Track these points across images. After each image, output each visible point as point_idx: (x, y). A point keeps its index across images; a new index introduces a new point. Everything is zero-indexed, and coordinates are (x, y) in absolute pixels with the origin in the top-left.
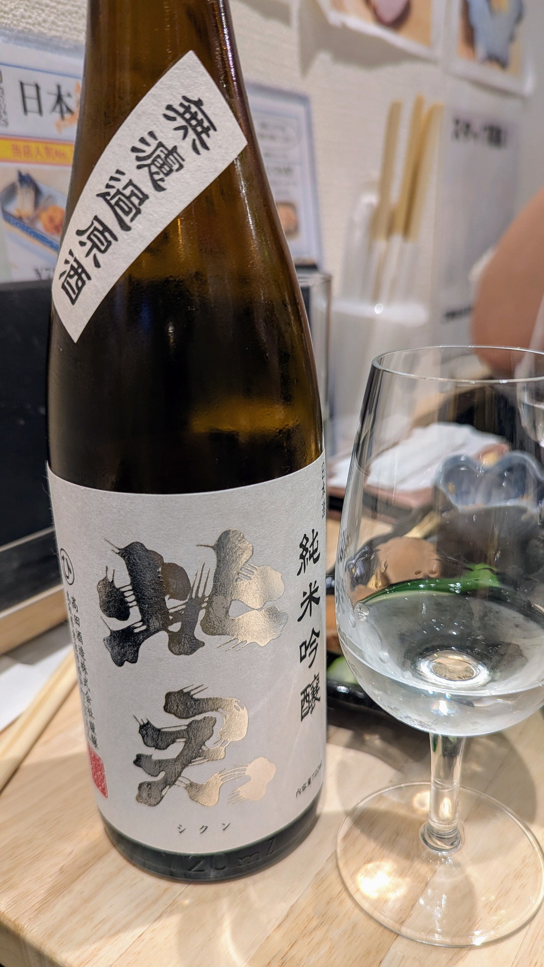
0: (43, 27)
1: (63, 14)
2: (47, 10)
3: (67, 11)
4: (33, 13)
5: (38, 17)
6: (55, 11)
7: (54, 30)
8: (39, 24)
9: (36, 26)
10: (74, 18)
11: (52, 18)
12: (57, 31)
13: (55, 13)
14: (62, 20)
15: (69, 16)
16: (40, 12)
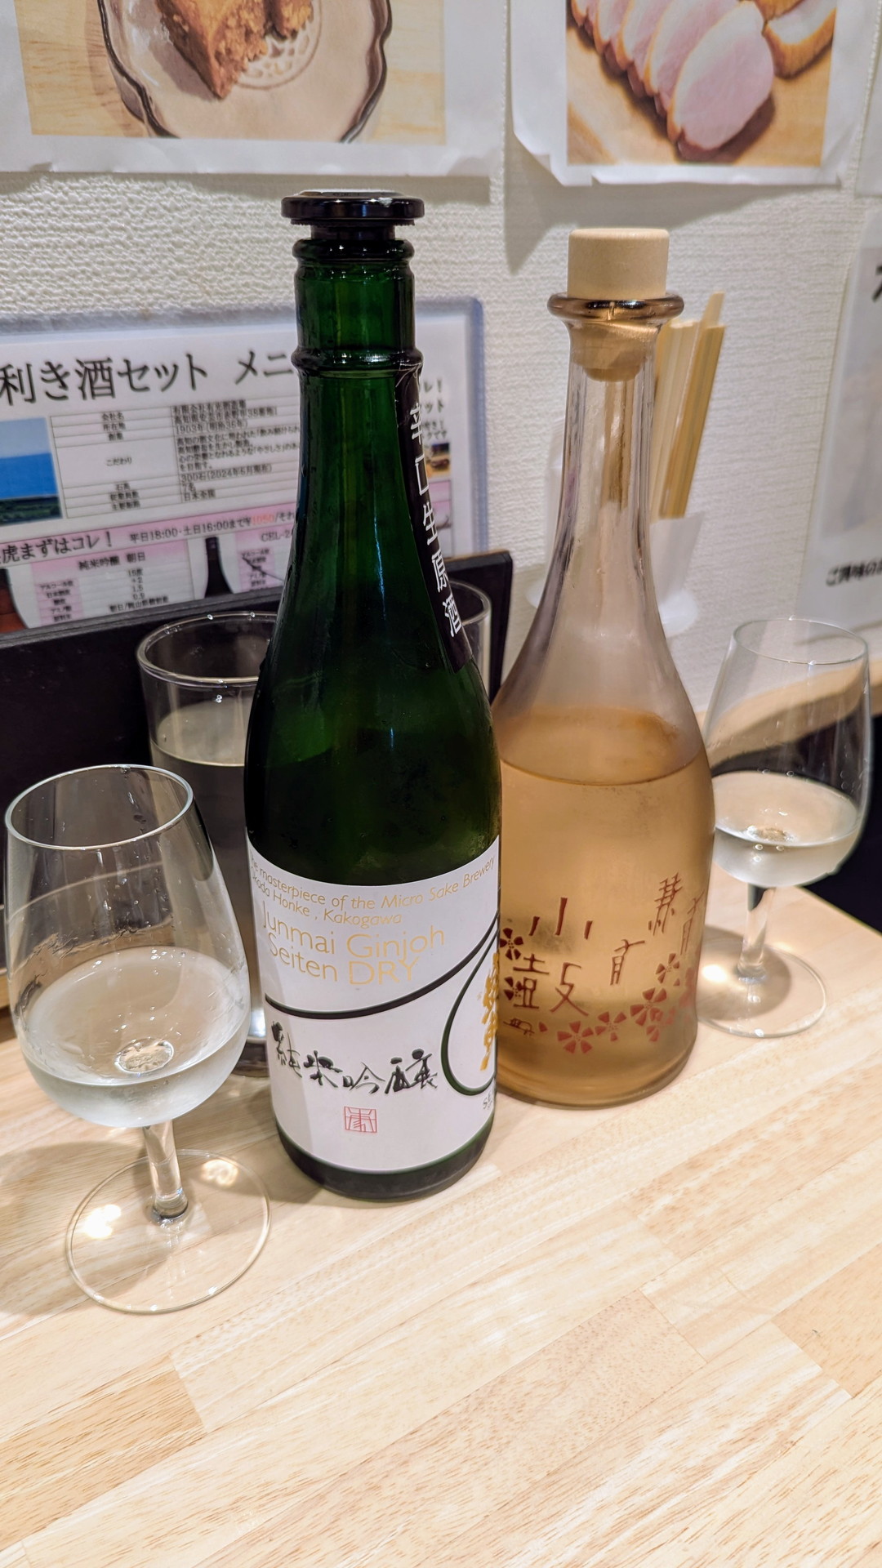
0: (31, 301)
1: (61, 279)
2: (35, 280)
3: (68, 274)
4: (13, 288)
5: (22, 292)
6: (48, 278)
7: (46, 301)
8: (24, 299)
9: (19, 303)
10: (81, 279)
11: (44, 287)
12: (51, 301)
13: (47, 281)
14: (60, 287)
15: (72, 279)
16: (24, 284)
